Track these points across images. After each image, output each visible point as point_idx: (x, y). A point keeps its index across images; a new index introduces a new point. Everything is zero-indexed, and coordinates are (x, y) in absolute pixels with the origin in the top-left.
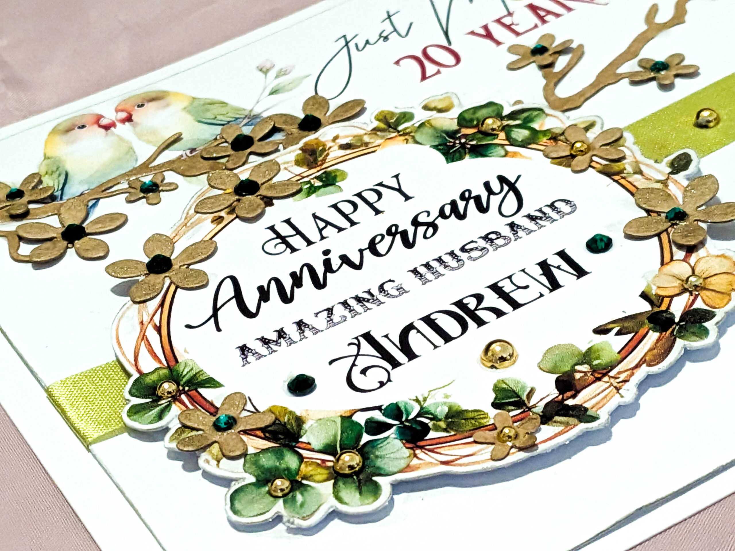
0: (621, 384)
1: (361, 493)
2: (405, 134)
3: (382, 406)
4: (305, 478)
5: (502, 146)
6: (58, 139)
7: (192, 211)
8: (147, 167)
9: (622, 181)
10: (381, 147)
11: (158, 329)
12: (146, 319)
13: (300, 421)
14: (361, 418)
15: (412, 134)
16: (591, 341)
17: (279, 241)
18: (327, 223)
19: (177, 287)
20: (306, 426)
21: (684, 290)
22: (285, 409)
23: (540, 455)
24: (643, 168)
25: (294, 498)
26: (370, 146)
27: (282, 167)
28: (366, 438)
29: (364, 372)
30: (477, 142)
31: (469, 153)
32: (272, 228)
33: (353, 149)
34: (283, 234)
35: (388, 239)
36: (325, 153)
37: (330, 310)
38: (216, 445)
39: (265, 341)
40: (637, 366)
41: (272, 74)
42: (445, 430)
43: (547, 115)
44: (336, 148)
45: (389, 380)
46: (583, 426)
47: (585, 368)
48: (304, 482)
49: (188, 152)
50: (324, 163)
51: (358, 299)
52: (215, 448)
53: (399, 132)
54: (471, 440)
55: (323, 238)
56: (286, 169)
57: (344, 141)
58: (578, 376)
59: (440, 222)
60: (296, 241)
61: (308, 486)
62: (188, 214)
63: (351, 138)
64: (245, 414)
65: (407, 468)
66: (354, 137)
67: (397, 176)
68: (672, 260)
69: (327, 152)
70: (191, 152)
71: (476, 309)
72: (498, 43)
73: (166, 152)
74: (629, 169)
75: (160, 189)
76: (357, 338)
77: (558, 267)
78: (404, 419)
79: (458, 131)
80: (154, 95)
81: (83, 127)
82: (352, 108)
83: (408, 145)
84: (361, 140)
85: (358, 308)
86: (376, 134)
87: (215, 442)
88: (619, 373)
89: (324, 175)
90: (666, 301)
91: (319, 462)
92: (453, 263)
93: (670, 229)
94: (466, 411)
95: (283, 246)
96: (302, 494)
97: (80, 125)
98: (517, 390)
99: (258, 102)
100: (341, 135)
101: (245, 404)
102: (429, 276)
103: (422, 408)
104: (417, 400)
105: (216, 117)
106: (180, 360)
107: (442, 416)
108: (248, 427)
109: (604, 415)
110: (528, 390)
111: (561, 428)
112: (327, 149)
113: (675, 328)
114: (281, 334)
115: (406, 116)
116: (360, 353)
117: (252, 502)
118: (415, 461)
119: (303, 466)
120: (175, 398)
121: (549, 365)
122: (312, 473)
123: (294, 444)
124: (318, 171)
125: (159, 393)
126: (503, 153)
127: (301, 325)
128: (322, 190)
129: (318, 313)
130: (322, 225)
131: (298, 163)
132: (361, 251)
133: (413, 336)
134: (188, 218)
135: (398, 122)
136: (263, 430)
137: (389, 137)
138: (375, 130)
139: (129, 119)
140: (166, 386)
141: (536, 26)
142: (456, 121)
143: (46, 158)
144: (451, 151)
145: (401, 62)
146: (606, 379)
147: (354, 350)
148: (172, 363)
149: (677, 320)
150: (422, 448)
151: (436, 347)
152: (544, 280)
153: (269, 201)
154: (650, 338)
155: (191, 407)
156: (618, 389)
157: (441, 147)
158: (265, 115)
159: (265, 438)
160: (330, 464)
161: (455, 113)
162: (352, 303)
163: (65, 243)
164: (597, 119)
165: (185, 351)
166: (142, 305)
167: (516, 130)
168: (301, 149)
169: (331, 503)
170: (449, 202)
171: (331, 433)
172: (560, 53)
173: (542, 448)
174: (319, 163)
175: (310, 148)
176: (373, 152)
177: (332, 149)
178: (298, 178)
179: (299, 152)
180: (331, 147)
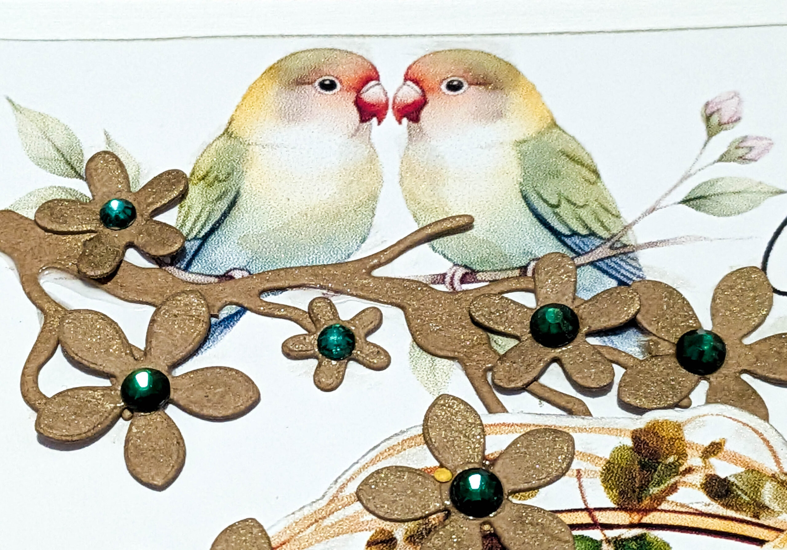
6: (274, 95)
10: (782, 536)
26: (764, 519)
27: (575, 465)
33: (727, 506)
36: (673, 481)
44: (697, 478)
50: (656, 510)
56: (579, 475)
57: (721, 469)
63: (740, 470)
66: (751, 470)
69: (677, 478)
81: (331, 85)
84: (756, 488)
89: (634, 545)
97: (328, 78)
100: (727, 445)
112: (682, 469)
124: (632, 526)
131: (610, 475)
168: (636, 436)
174: (646, 502)
175: (652, 442)
176: (761, 542)
177: (689, 478)
178: (585, 518)
179: (629, 443)
180: (689, 470)
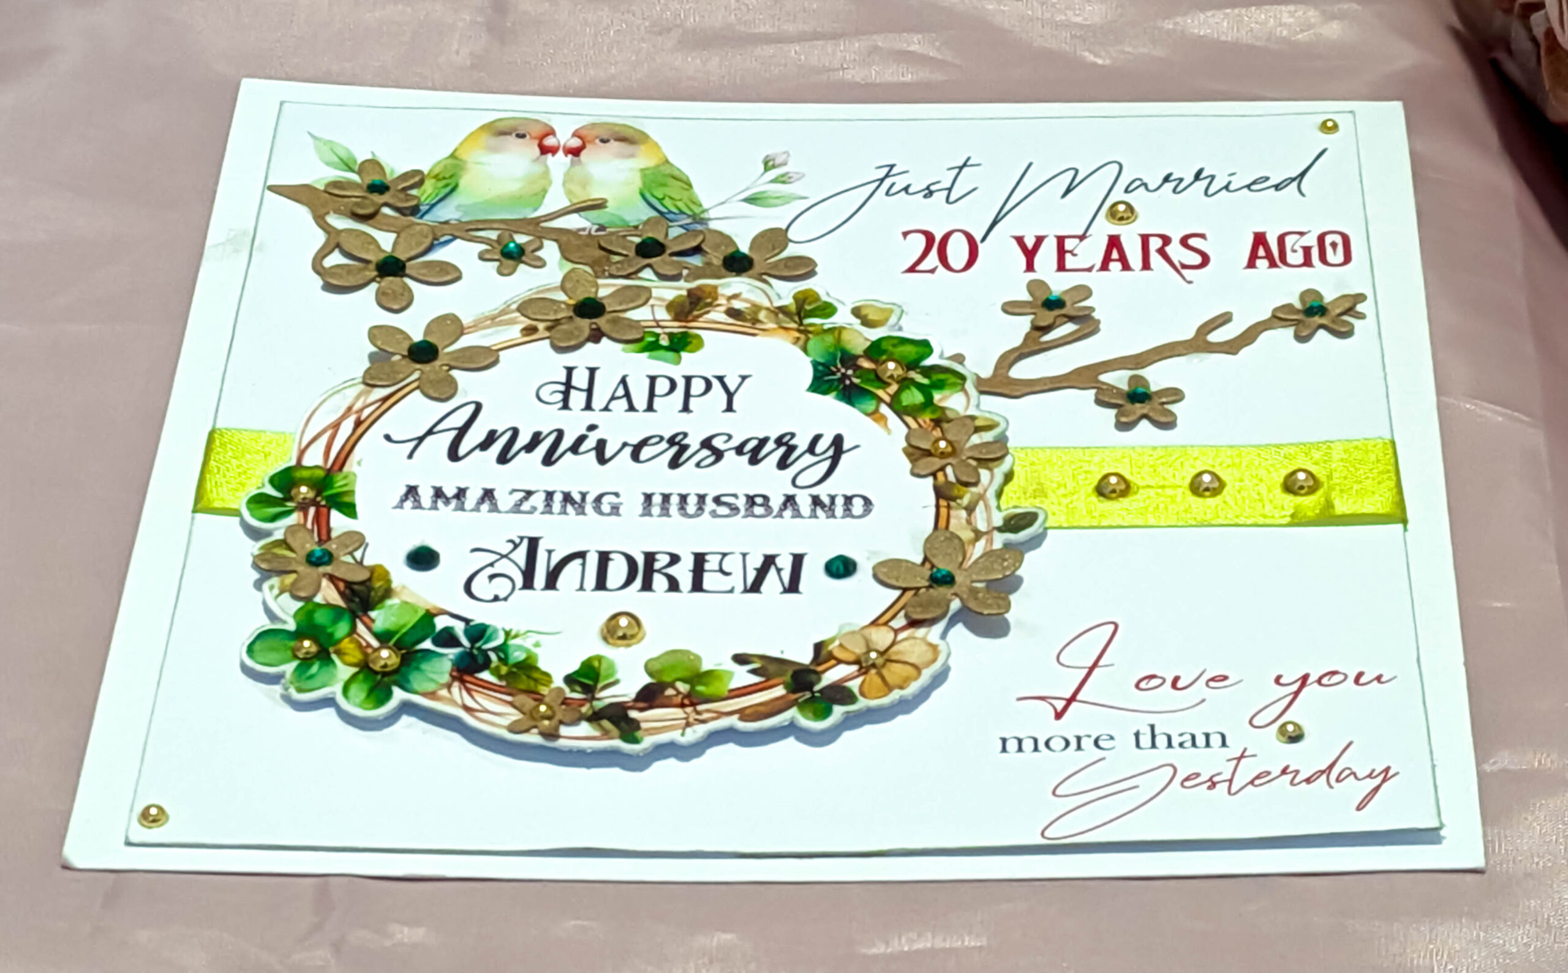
0: (696, 722)
1: (368, 696)
2: (805, 332)
3: (471, 620)
4: (339, 653)
5: (880, 400)
6: (485, 139)
7: (514, 306)
8: (538, 224)
9: (943, 511)
10: (767, 333)
11: (358, 423)
12: (358, 405)
13: (388, 593)
14: (441, 623)
15: (810, 335)
16: (720, 665)
17: (562, 388)
18: (627, 395)
19: (417, 388)
20: (389, 602)
21: (857, 662)
22: (387, 573)
23: (555, 749)
24: (980, 508)
25: (309, 666)
26: (758, 326)
27: (651, 302)
28: (427, 644)
29: (492, 577)
30: (860, 383)
31: (839, 391)
32: (570, 370)
33: (736, 319)
34: (575, 382)
35: (664, 445)
36: (707, 309)
37: (529, 494)
38: (293, 576)
39: (438, 493)
40: (730, 713)
41: (773, 174)
42: (500, 677)
43: (963, 390)
44: (723, 309)
45: (505, 599)
46: (618, 743)
47: (683, 687)
48: (334, 657)
49: (596, 227)
50: (694, 321)
51: (567, 498)
52: (290, 579)
53: (801, 324)
54: (509, 698)
55: (606, 409)
56: (652, 306)
57: (737, 305)
58: (670, 692)
59: (730, 456)
60: (577, 399)
61: (332, 662)
62: (509, 306)
63: (748, 305)
64: (348, 559)
65: (432, 695)
66: (754, 305)
67: (744, 378)
68: (886, 624)
70: (597, 230)
71: (659, 571)
72: (1030, 267)
73: (575, 216)
74: (965, 501)
75: (524, 258)
76: (522, 538)
77: (779, 570)
78: (478, 645)
79: (857, 357)
80: (628, 133)
81: (522, 136)
82: (795, 268)
83: (794, 346)
84: (756, 313)
85: (557, 506)
86: (776, 315)
87: (295, 572)
88: (708, 711)
89: (679, 336)
90: (833, 662)
91: (364, 644)
92: (691, 508)
93: (922, 591)
94: (537, 669)
95: (560, 397)
96: (320, 667)
97: (521, 132)
98: (603, 673)
99: (723, 203)
100: (744, 296)
101: (356, 549)
102: (656, 510)
103: (505, 643)
104: (507, 634)
105: (663, 199)
106: (346, 469)
107: (512, 661)
108: (337, 574)
109: (648, 742)
110: (611, 680)
111: (597, 733)
112: (714, 305)
113: (804, 696)
114: (461, 493)
115: (827, 310)
116: (511, 556)
117: (272, 649)
118: (444, 692)
119: (347, 640)
120: (303, 507)
121: (656, 666)
122: (347, 651)
123: (360, 614)
124: (679, 327)
125: (293, 492)
126: (872, 408)
127: (488, 494)
128: (662, 353)
129: (514, 491)
130: (621, 392)
131: (671, 307)
132: (625, 445)
133: (575, 565)
134: (503, 312)
135: (812, 314)
136: (349, 584)
137: (785, 326)
138: (782, 310)
139: (576, 152)
140: (304, 489)
141: (1090, 270)
142: (868, 344)
143: (453, 156)
144: (826, 378)
145: (909, 237)
146: (689, 710)
147: (506, 548)
148: (336, 467)
149: (817, 688)
150: (463, 682)
151: (581, 588)
152: (751, 576)
153: (596, 336)
154: (771, 693)
155: (309, 525)
156: (688, 725)
157: (820, 368)
158: (713, 225)
159: (342, 594)
160: (370, 651)
161: (874, 334)
162: (558, 498)
163: (375, 273)
164: (1003, 425)
165: (359, 463)
166: (368, 388)
167: (914, 389)
168: (690, 291)
169: (335, 690)
170: (761, 436)
171: (402, 622)
172: (1071, 319)
173: (561, 743)
174: (690, 318)
175: (699, 293)
176: (753, 335)
177: (718, 308)
178: (654, 324)
179: (684, 293)
180: (719, 305)
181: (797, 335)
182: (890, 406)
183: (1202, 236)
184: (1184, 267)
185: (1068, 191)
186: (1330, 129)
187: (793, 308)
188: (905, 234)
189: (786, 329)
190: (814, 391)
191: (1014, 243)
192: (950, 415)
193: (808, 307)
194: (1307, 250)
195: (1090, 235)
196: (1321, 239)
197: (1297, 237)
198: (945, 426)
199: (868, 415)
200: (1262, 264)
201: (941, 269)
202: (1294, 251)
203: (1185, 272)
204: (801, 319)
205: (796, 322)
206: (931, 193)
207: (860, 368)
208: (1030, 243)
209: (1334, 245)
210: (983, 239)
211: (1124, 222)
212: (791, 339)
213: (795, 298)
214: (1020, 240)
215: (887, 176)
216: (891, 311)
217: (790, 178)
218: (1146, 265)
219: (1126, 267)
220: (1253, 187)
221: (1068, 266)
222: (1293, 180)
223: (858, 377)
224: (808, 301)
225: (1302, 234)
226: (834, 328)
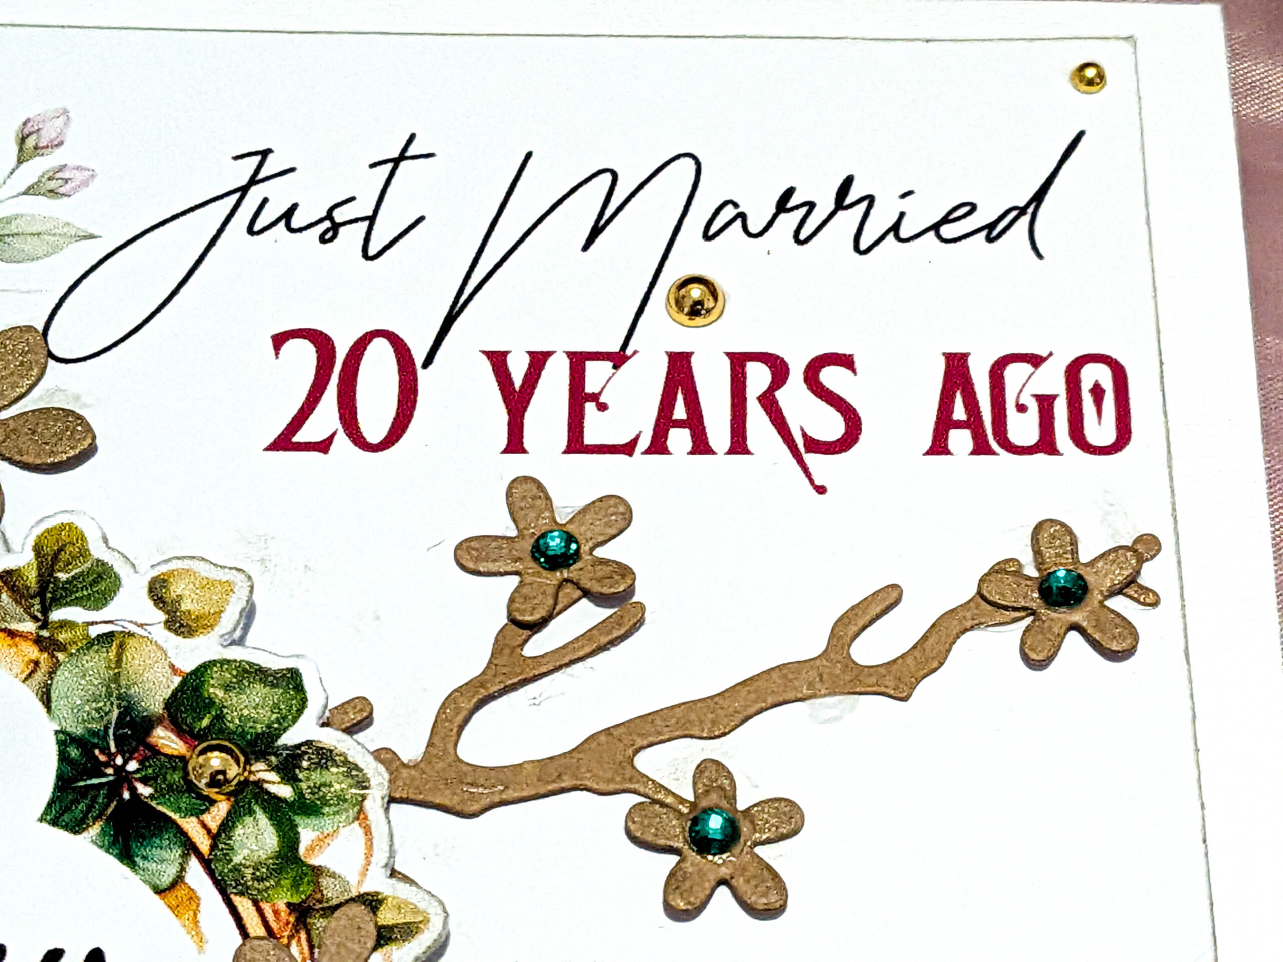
5: (190, 847)
15: (61, 656)
30: (152, 797)
41: (32, 170)
43: (361, 816)
53: (44, 623)
72: (515, 440)
79: (148, 724)
82: (52, 445)
83: (23, 687)
115: (100, 583)
126: (169, 873)
135: (68, 593)
137: (14, 626)
141: (628, 449)
142: (177, 680)
144: (83, 783)
157: (74, 752)
161: (192, 654)
167: (260, 815)
172: (588, 594)
181: (32, 652)
182: (207, 864)
183: (846, 361)
184: (814, 446)
185: (596, 232)
186: (1090, 82)
187: (32, 577)
188: (279, 340)
189: (12, 634)
190: (54, 823)
191: (486, 366)
192: (331, 892)
193: (63, 576)
194: (1046, 403)
195: (635, 352)
196: (1073, 371)
197: (1027, 368)
198: (318, 923)
199: (159, 891)
200: (960, 440)
201: (342, 441)
202: (1022, 408)
203: (811, 459)
204: (45, 611)
205: (35, 618)
206: (336, 228)
207: (155, 751)
208: (518, 369)
209: (1097, 392)
210: (428, 361)
211: (699, 320)
212: (20, 667)
213: (38, 549)
214: (498, 360)
215: (253, 181)
216: (228, 588)
217: (66, 181)
218: (739, 446)
219: (701, 446)
220: (947, 231)
221: (590, 439)
222: (1022, 211)
223: (145, 781)
224: (64, 556)
225: (1036, 361)
226: (110, 635)
